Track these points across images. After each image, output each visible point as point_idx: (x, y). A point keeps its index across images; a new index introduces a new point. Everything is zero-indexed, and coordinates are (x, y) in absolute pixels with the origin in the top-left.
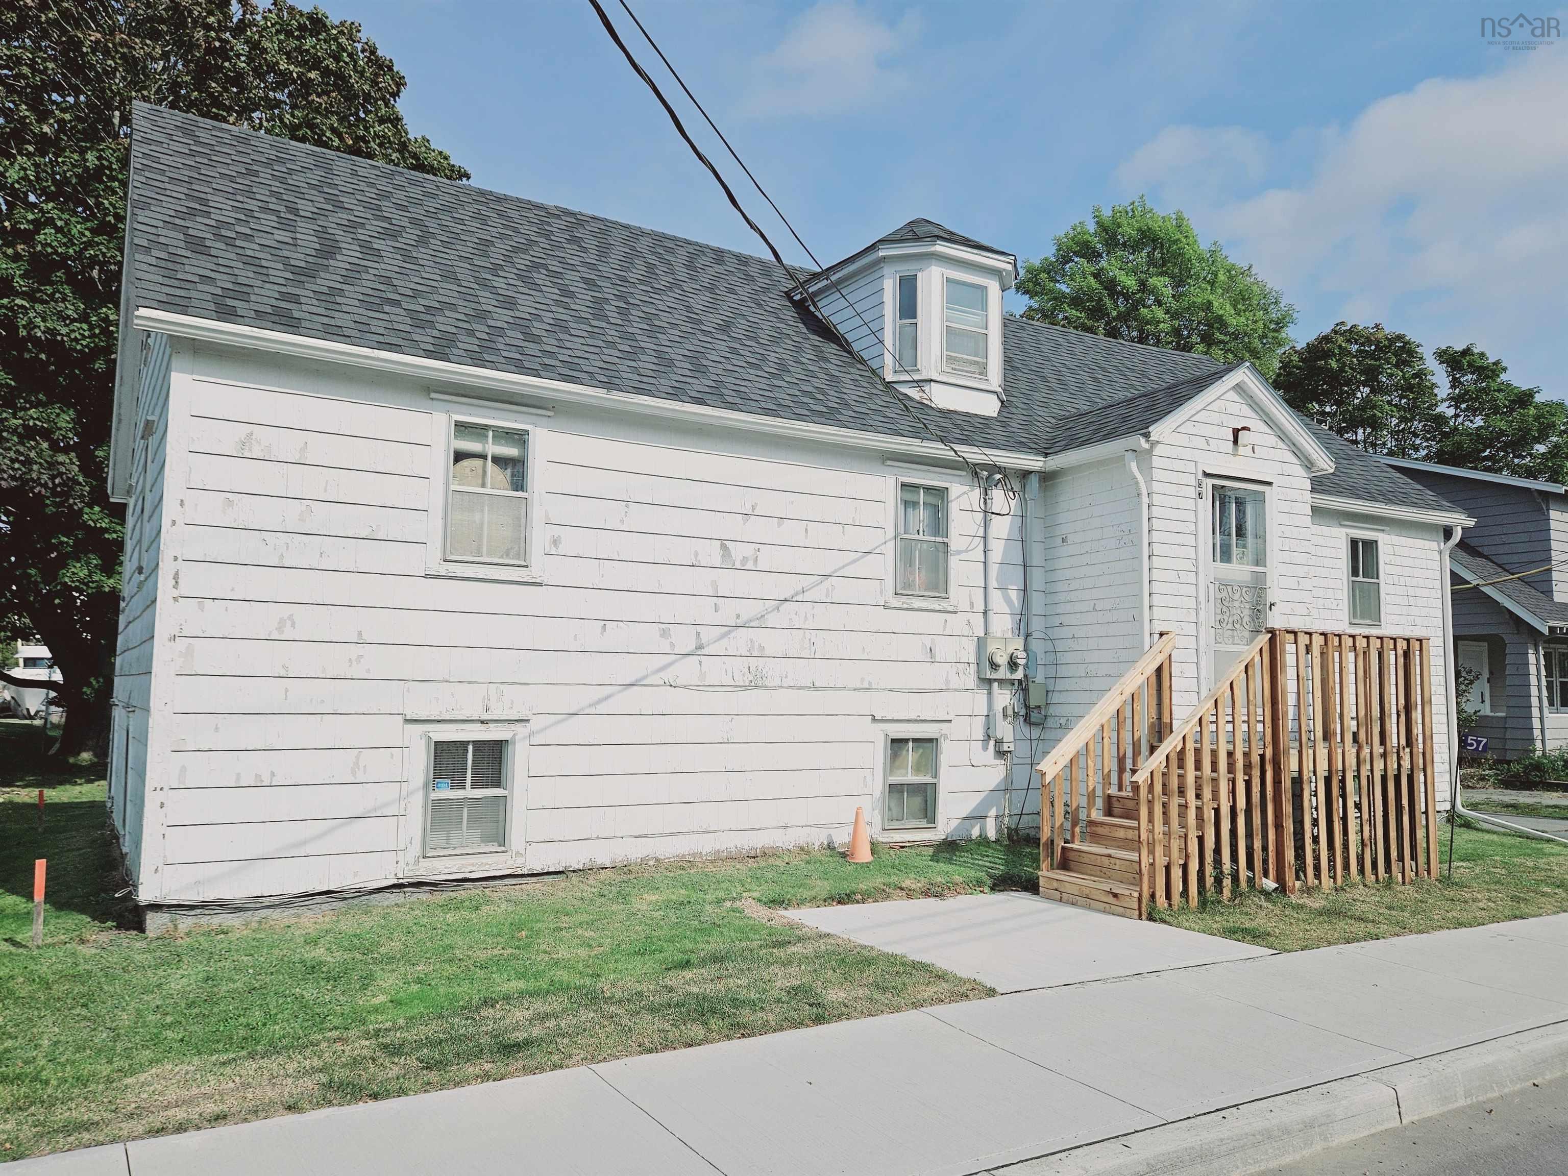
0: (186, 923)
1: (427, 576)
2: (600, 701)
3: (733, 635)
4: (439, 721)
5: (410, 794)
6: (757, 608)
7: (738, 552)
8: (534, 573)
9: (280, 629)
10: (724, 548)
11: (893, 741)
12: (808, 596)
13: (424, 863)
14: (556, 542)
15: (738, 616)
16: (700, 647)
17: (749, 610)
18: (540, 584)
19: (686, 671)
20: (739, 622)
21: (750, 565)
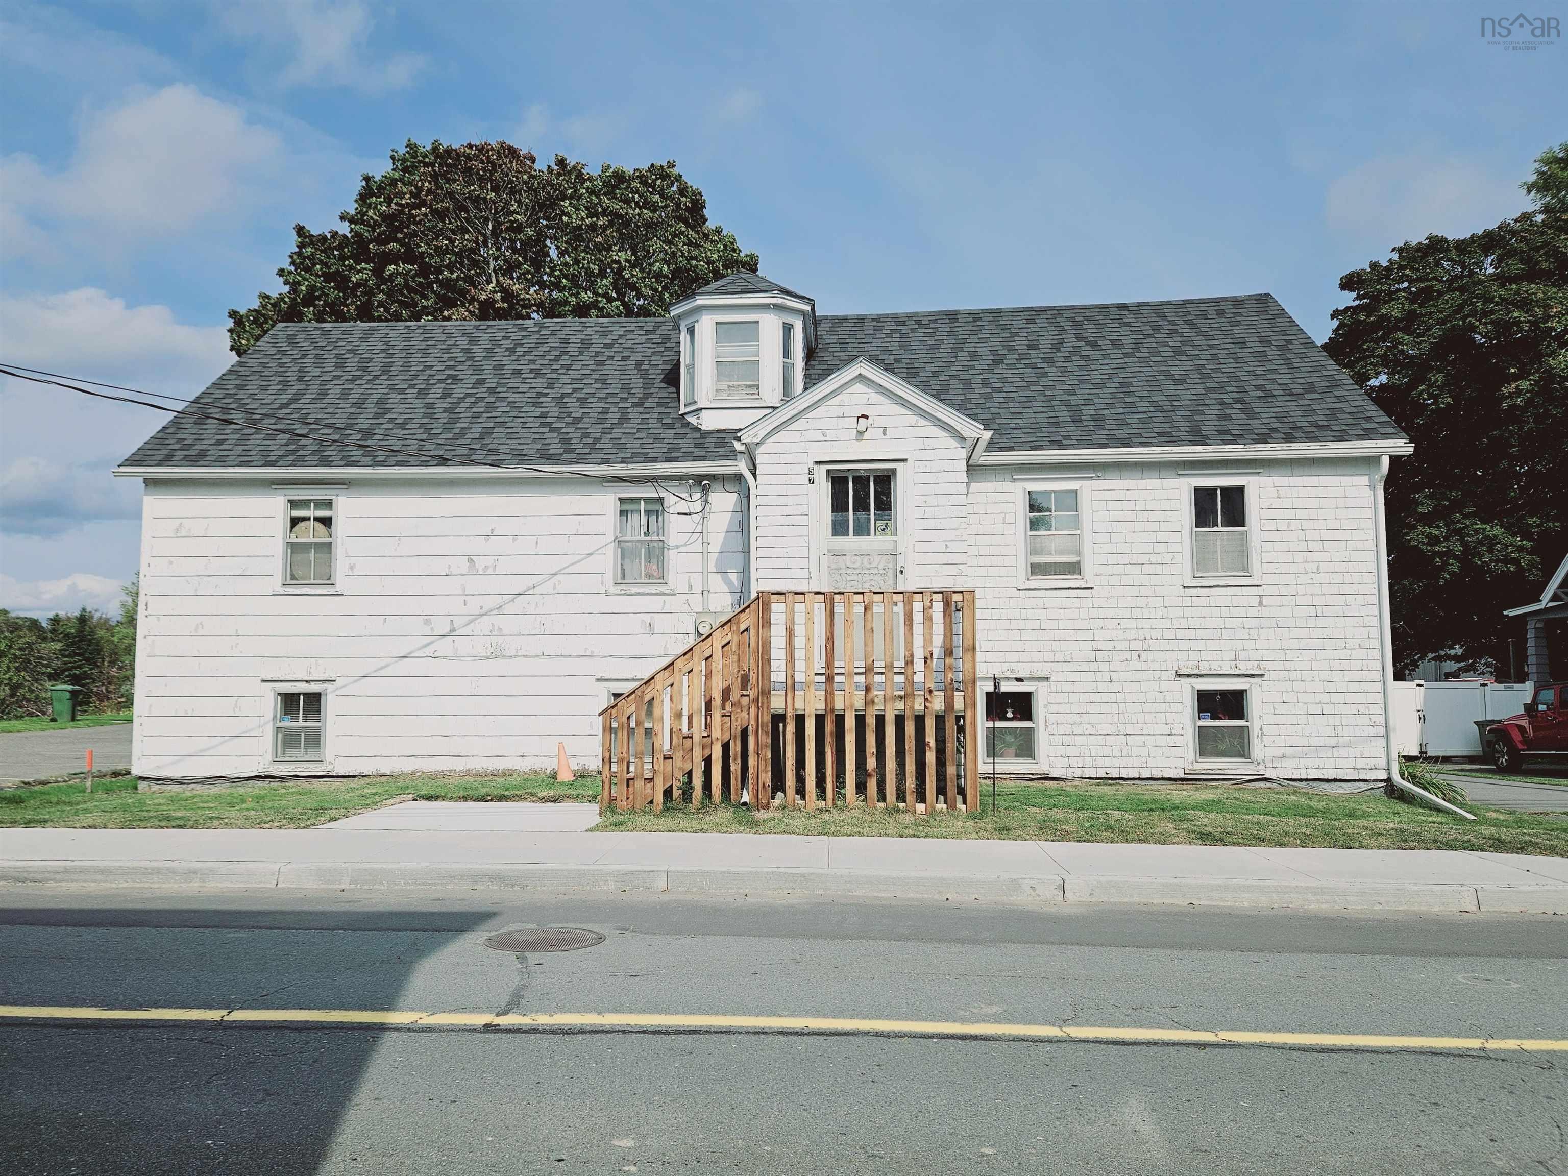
0: (156, 787)
1: (274, 595)
2: (382, 668)
3: (479, 620)
4: (281, 681)
5: (266, 723)
6: (498, 600)
7: (480, 563)
8: (339, 588)
9: (196, 630)
10: (470, 561)
11: (614, 695)
12: (537, 590)
13: (277, 765)
14: (352, 568)
15: (482, 608)
16: (453, 630)
17: (490, 603)
18: (342, 595)
19: (444, 647)
20: (482, 612)
21: (490, 571)
